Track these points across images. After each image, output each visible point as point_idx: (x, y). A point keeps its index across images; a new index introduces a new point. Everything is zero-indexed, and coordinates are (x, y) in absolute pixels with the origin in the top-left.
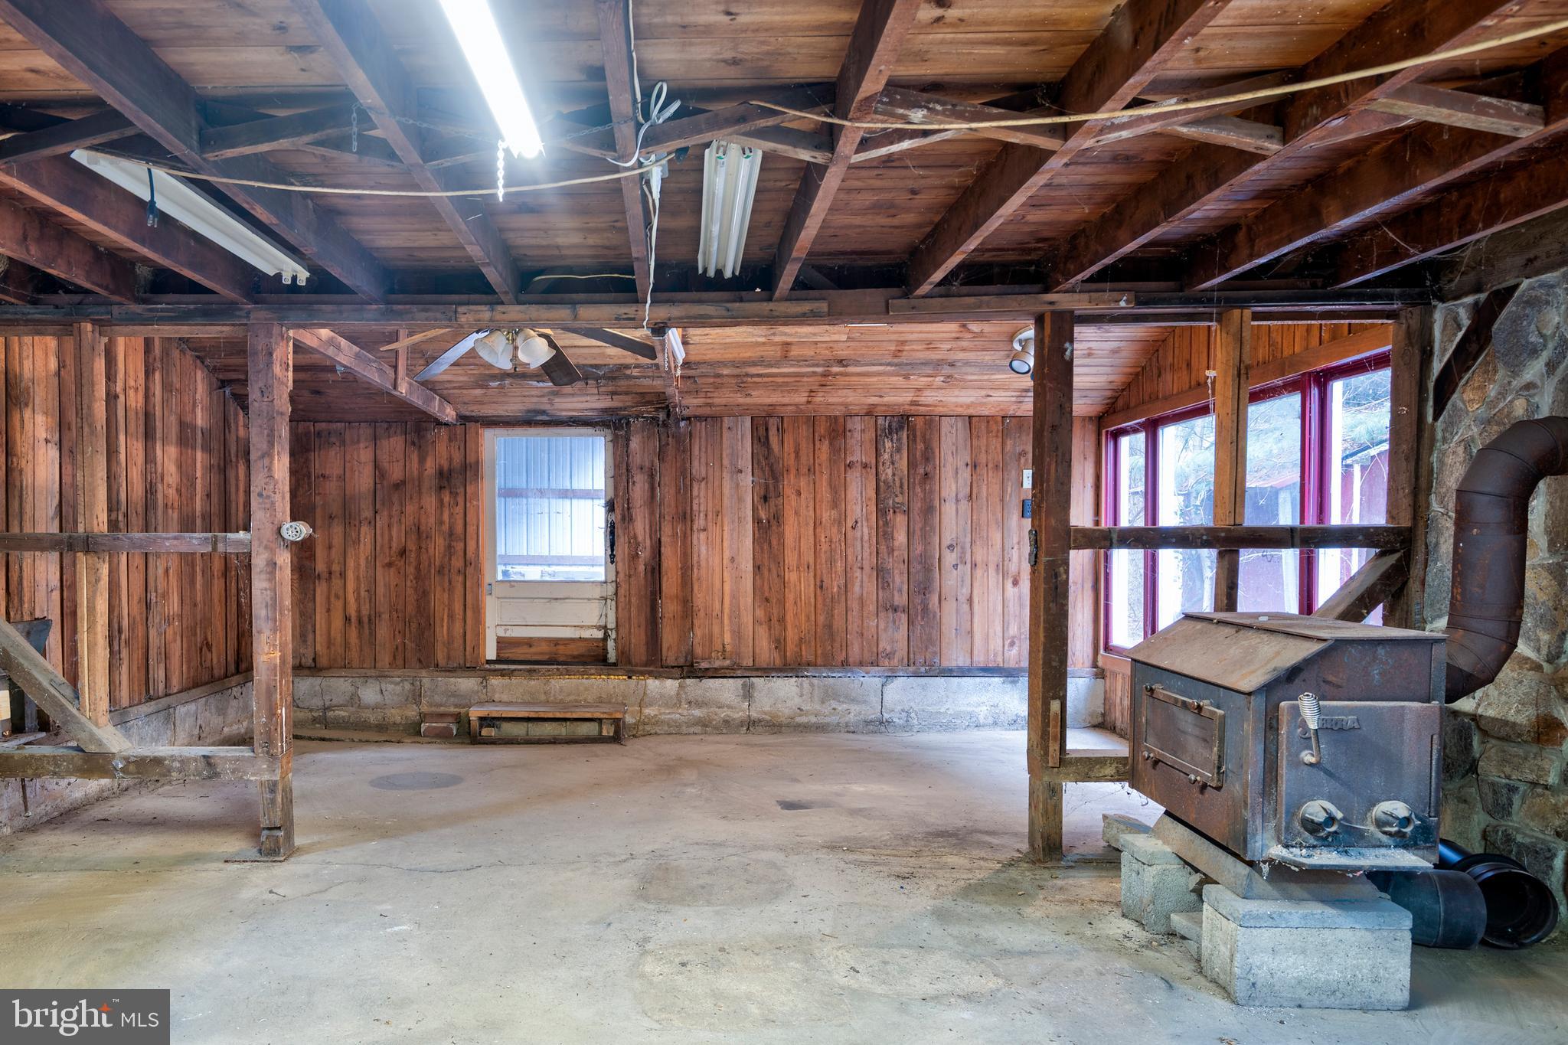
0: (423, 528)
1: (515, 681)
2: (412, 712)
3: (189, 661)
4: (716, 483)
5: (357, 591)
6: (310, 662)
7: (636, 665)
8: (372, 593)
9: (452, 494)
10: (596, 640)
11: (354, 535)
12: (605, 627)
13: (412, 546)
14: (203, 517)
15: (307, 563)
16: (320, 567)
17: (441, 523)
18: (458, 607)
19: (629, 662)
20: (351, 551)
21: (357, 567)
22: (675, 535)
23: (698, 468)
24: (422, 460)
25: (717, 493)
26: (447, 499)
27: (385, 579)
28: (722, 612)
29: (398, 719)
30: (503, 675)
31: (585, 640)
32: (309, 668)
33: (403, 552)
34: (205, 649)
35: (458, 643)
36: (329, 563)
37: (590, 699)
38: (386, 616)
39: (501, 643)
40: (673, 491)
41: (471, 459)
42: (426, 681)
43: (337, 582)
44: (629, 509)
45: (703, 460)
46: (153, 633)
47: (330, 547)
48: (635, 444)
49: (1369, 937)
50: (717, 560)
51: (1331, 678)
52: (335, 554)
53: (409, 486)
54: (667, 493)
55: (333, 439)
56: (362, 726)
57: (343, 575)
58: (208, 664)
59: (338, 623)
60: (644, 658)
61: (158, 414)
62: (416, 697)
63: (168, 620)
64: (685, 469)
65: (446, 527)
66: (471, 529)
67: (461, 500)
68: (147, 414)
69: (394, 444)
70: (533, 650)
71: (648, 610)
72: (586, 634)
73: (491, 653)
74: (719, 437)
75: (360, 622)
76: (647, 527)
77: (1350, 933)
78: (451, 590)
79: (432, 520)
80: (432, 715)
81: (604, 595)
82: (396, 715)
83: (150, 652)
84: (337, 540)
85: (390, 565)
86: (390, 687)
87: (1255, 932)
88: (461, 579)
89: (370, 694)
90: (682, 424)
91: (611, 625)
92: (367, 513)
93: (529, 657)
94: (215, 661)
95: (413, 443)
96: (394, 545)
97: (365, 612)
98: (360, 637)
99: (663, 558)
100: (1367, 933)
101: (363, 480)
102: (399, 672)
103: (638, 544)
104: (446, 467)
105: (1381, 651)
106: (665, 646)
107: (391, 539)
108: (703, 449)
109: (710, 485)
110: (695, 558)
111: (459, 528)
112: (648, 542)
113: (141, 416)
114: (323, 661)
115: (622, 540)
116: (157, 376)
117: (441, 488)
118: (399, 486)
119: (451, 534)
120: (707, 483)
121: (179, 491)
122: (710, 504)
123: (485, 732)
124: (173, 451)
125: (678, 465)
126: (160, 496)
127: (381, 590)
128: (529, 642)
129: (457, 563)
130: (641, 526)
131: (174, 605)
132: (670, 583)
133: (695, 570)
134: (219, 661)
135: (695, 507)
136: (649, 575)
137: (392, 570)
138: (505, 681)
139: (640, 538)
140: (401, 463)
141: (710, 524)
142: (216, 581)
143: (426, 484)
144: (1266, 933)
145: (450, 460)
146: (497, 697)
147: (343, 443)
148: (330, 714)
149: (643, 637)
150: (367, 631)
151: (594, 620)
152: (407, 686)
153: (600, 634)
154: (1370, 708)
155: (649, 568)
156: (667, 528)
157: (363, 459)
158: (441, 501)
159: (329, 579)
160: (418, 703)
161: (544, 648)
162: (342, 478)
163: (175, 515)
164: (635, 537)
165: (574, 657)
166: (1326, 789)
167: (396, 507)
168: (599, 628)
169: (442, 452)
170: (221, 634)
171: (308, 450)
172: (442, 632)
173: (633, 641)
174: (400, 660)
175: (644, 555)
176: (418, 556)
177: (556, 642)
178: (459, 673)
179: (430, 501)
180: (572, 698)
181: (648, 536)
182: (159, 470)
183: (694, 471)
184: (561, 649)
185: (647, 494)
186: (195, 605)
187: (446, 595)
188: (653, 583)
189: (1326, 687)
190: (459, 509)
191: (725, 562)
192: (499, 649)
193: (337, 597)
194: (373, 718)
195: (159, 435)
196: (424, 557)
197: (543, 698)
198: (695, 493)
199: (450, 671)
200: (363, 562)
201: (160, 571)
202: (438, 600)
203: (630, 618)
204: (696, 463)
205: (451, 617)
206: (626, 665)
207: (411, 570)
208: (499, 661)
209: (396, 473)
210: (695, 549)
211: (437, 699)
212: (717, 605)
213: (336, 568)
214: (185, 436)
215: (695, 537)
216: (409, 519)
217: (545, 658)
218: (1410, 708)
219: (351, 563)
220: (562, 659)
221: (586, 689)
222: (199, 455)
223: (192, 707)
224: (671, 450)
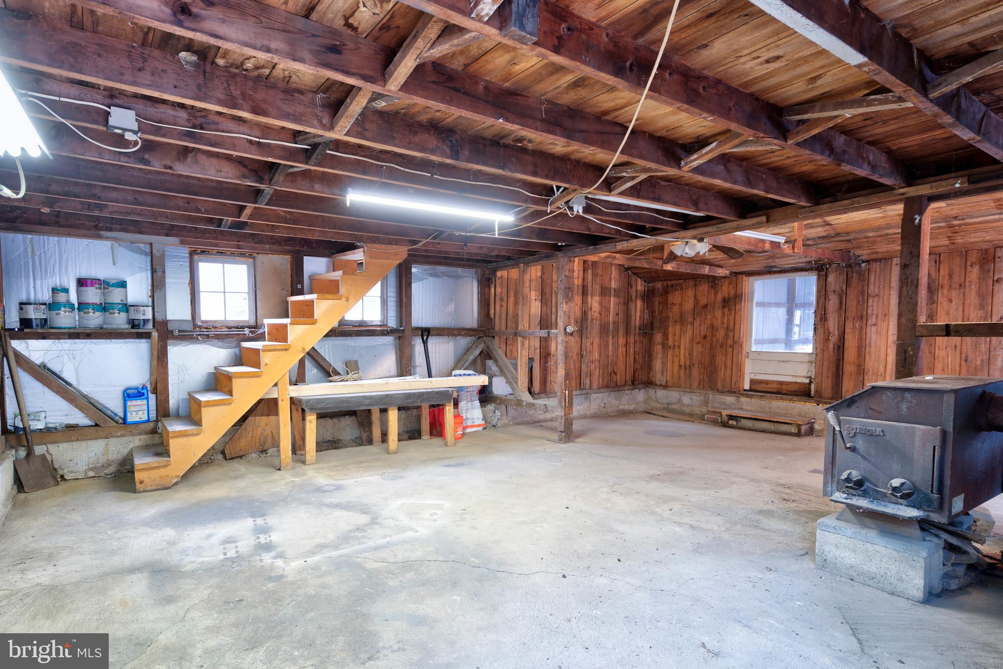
0: (715, 326)
1: (753, 400)
2: (704, 410)
3: (603, 378)
4: (886, 298)
5: (684, 354)
6: (664, 384)
7: (825, 399)
8: (691, 355)
9: (730, 310)
10: (805, 384)
11: (685, 329)
12: (810, 377)
13: (709, 334)
14: (614, 323)
15: (665, 342)
16: (670, 343)
17: (723, 323)
18: (729, 363)
19: (821, 397)
20: (682, 336)
21: (685, 343)
22: (854, 328)
23: (872, 290)
24: (716, 294)
25: (886, 303)
26: (726, 312)
27: (697, 349)
28: (885, 372)
29: (698, 412)
30: (747, 397)
31: (798, 383)
32: (664, 386)
33: (705, 337)
34: (613, 374)
35: (728, 380)
36: (674, 341)
37: (794, 413)
38: (696, 366)
39: (752, 382)
40: (854, 303)
41: (739, 292)
42: (711, 396)
43: (677, 350)
44: (825, 314)
45: (877, 285)
46: (584, 366)
47: (675, 335)
48: (831, 278)
49: (895, 554)
50: (883, 342)
51: (874, 407)
52: (676, 338)
53: (709, 307)
54: (852, 304)
55: (678, 288)
56: (683, 413)
57: (679, 347)
58: (615, 380)
59: (676, 367)
60: (830, 395)
61: (590, 285)
62: (706, 403)
63: (593, 362)
64: (864, 291)
65: (725, 325)
66: (737, 326)
67: (733, 314)
68: (584, 286)
69: (704, 288)
70: (769, 386)
71: (834, 369)
72: (799, 380)
73: (747, 386)
74: (889, 270)
75: (685, 368)
76: (836, 324)
77: (883, 549)
78: (726, 355)
79: (719, 322)
80: (710, 412)
81: (811, 360)
82: (697, 410)
83: (582, 373)
84: (677, 332)
85: (699, 343)
86: (695, 397)
87: (826, 533)
88: (731, 349)
89: (686, 399)
90: (863, 265)
91: (813, 377)
92: (691, 320)
93: (766, 390)
94: (618, 379)
95: (712, 287)
96: (702, 333)
97: (688, 364)
98: (685, 374)
99: (846, 340)
100: (894, 552)
101: (689, 305)
102: (699, 391)
103: (829, 333)
104: (726, 297)
105: (908, 395)
106: (844, 390)
107: (700, 331)
108: (877, 278)
109: (881, 299)
110: (868, 342)
111: (731, 326)
112: (836, 332)
113: (581, 288)
114: (670, 384)
115: (820, 331)
116: (590, 271)
117: (724, 307)
118: (705, 307)
119: (728, 328)
120: (879, 298)
121: (600, 314)
122: (880, 309)
123: (730, 422)
124: (597, 298)
125: (859, 288)
126: (589, 316)
127: (695, 354)
128: (767, 382)
129: (730, 342)
130: (833, 323)
131: (596, 355)
132: (850, 354)
133: (867, 348)
134: (621, 379)
135: (870, 312)
136: (836, 350)
137: (700, 345)
138: (749, 399)
139: (831, 330)
140: (706, 296)
141: (879, 321)
142: (620, 349)
143: (717, 306)
144: (833, 536)
145: (729, 294)
146: (744, 407)
147: (682, 289)
148: (670, 406)
149: (830, 384)
150: (688, 372)
151: (805, 373)
152: (702, 398)
153: (807, 381)
154: (891, 425)
155: (836, 346)
156: (849, 325)
157: (690, 295)
158: (724, 313)
159: (674, 349)
160: (707, 406)
161: (774, 386)
162: (681, 304)
163: (598, 323)
164: (828, 330)
165: (791, 391)
166: (862, 466)
167: (703, 316)
168: (806, 377)
169: (725, 290)
170: (623, 368)
171: (667, 293)
172: (721, 374)
173: (823, 385)
174: (702, 386)
175: (834, 339)
176: (712, 339)
177: (781, 383)
178: (726, 394)
179: (718, 313)
180: (783, 412)
181: (836, 328)
182: (589, 306)
183: (870, 292)
184: (784, 387)
185: (837, 306)
186: (608, 357)
187: (724, 357)
188: (839, 354)
189: (871, 412)
190: (732, 317)
191: (889, 343)
192: (751, 385)
193: (676, 356)
194: (687, 410)
195: (590, 292)
196: (715, 339)
197: (768, 410)
198: (870, 303)
199: (722, 392)
200: (688, 341)
201: (588, 344)
202: (720, 359)
203: (822, 373)
204: (871, 287)
205: (726, 367)
206: (818, 398)
207: (708, 345)
208: (750, 390)
209: (703, 301)
210: (868, 336)
211: (716, 405)
212: (882, 369)
213: (677, 344)
214: (605, 292)
215: (868, 328)
216: (708, 322)
217: (775, 390)
218: (919, 429)
219: (683, 341)
220: (784, 392)
221: (792, 408)
222: (612, 299)
223: (601, 395)
224: (855, 280)
